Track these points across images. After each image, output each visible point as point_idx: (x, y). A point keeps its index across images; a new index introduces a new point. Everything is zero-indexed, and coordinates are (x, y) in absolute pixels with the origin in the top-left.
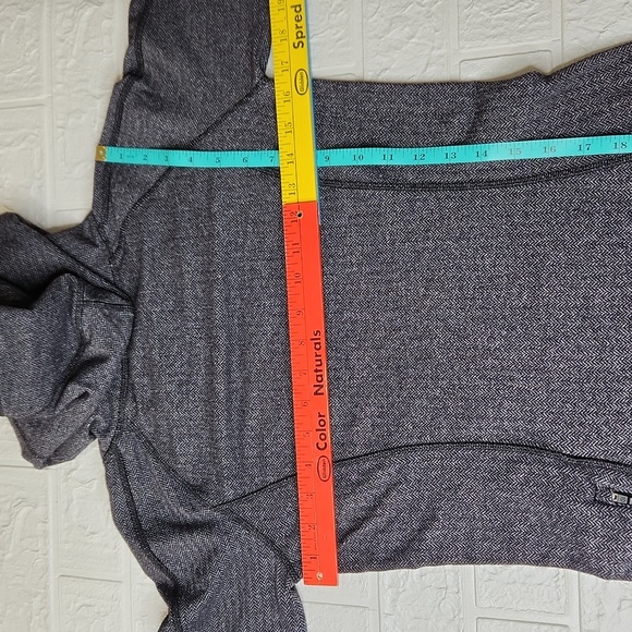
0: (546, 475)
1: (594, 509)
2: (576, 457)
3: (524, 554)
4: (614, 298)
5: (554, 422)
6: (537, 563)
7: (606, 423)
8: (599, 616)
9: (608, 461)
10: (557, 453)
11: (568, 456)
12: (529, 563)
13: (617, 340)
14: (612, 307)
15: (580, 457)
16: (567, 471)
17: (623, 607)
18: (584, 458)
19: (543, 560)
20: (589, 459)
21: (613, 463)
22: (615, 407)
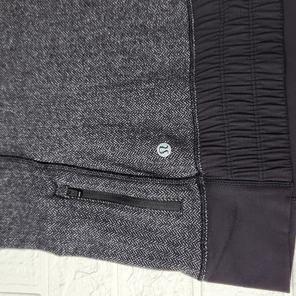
0: (22, 178)
1: (52, 201)
2: (45, 163)
3: (8, 240)
4: (72, 40)
5: (30, 137)
6: (17, 247)
7: (65, 136)
8: (61, 285)
9: (66, 165)
10: (30, 160)
11: (38, 162)
12: (12, 247)
13: (74, 72)
14: (71, 46)
15: (48, 163)
16: (36, 173)
17: (77, 278)
18: (50, 163)
19: (21, 244)
20: (53, 164)
21: (70, 166)
22: (72, 123)
